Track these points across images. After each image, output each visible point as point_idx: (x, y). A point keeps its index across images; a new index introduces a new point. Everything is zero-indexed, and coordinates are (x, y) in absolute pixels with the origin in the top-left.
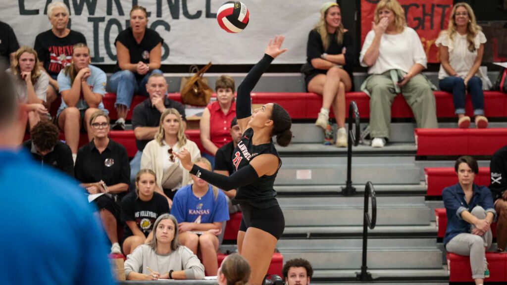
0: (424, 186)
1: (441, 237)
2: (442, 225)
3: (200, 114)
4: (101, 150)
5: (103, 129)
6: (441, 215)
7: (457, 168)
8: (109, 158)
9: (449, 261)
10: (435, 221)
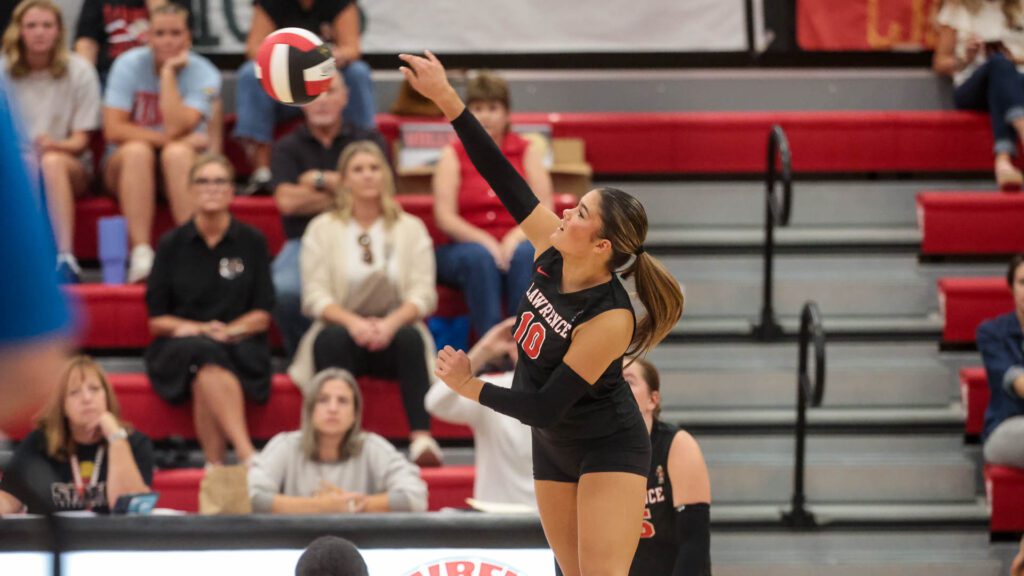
0: (937, 321)
1: (973, 433)
2: (975, 406)
3: (434, 163)
4: (212, 241)
5: (216, 192)
6: (974, 384)
7: (1011, 278)
8: (230, 256)
9: (989, 485)
10: (959, 399)
